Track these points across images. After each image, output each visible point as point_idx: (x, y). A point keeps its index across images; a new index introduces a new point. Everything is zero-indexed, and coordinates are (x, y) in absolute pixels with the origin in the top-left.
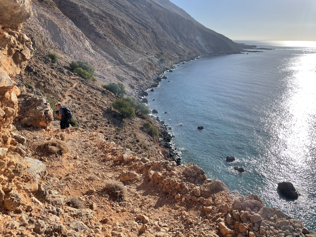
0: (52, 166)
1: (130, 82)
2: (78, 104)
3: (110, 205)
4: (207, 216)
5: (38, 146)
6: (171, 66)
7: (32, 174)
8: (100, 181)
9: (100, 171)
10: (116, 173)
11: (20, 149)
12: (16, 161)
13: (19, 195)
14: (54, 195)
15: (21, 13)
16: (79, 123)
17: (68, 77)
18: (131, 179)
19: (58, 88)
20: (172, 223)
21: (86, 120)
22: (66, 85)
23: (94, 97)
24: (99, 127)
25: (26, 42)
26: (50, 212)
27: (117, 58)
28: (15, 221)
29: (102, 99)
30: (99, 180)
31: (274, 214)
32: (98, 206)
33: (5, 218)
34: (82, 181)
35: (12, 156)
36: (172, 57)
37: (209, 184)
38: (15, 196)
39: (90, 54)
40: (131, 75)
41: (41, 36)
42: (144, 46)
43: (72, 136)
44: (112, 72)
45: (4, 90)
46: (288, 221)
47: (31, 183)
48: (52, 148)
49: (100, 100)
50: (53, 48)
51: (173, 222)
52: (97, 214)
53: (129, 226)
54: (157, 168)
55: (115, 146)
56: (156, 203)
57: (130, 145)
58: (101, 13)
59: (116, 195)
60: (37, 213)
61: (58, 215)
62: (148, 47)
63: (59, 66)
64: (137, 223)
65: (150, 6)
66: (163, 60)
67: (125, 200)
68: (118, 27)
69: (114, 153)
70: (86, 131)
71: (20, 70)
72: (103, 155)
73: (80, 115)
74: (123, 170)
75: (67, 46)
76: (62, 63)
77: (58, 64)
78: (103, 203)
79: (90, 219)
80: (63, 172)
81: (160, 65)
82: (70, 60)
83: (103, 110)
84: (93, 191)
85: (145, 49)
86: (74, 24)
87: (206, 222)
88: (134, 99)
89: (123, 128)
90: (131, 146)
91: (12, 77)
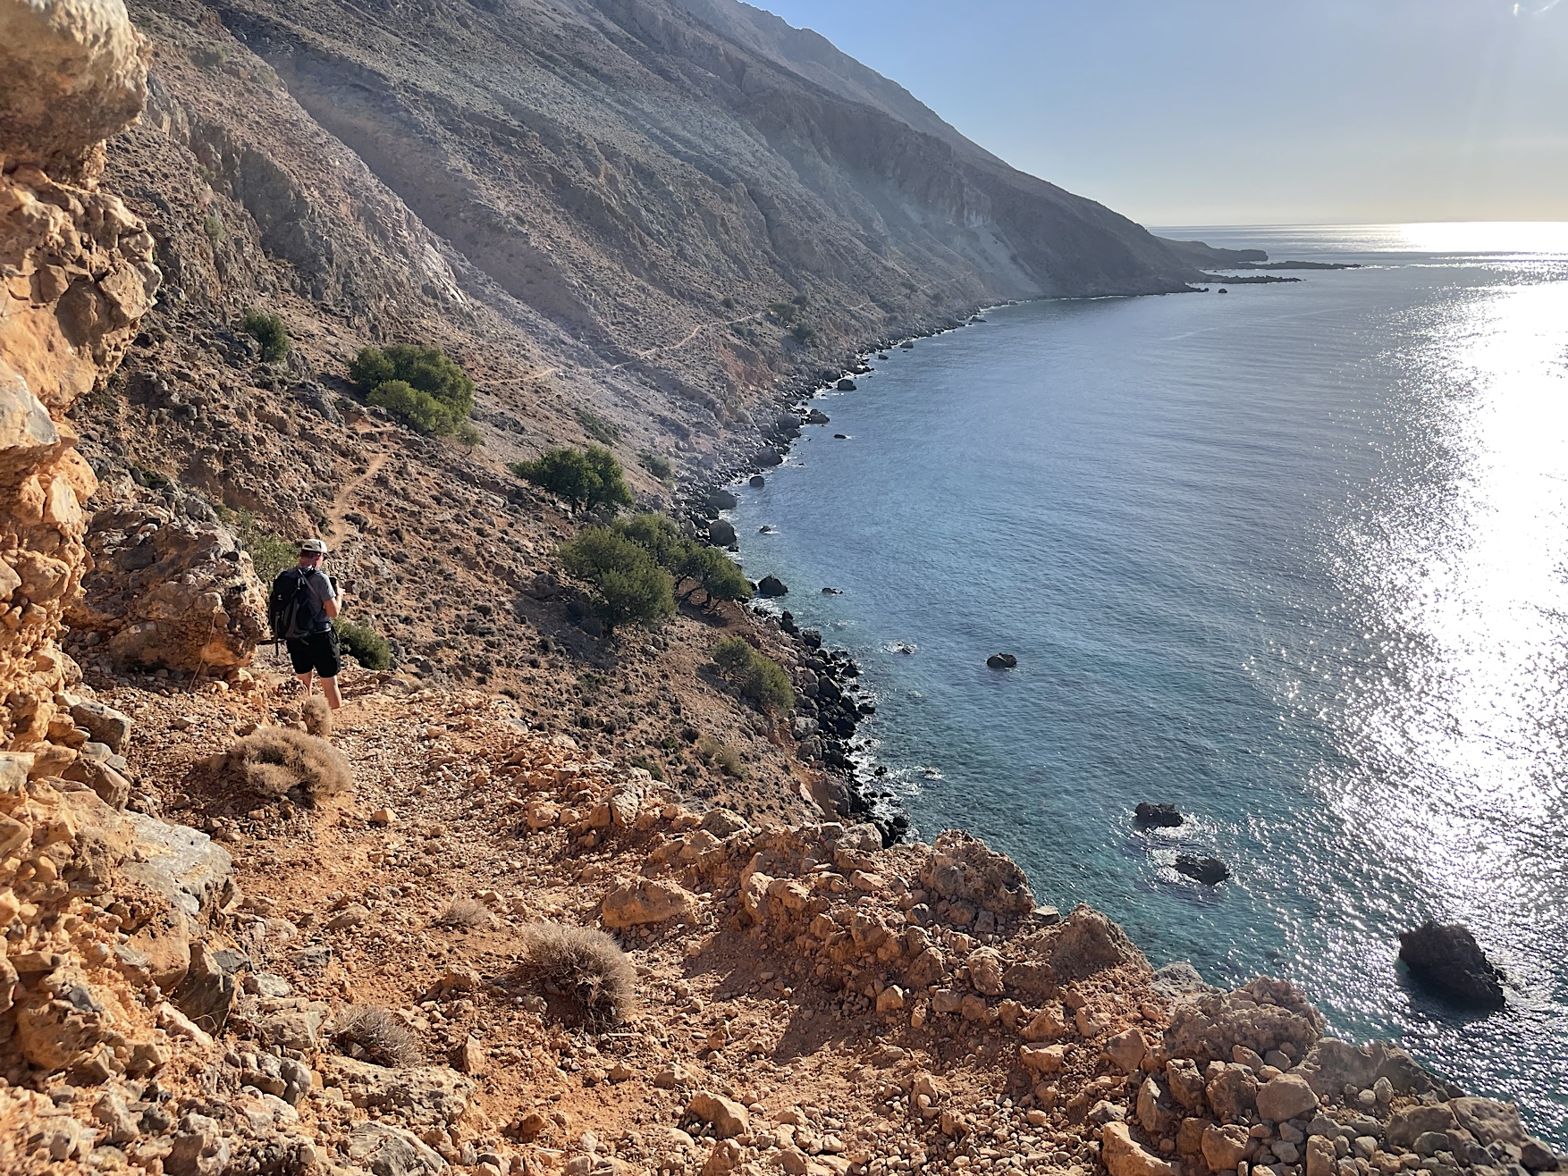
0: (263, 865)
1: (647, 446)
2: (393, 558)
3: (553, 1049)
4: (1041, 1094)
5: (194, 763)
6: (849, 363)
7: (160, 894)
8: (500, 930)
9: (500, 880)
10: (581, 890)
11: (98, 769)
12: (78, 823)
13: (94, 991)
14: (268, 998)
15: (93, 91)
16: (397, 653)
17: (344, 429)
18: (657, 918)
19: (295, 480)
20: (865, 1136)
21: (433, 635)
22: (331, 464)
23: (472, 524)
24: (497, 670)
25: (120, 237)
26: (247, 1080)
27: (583, 327)
28: (70, 1120)
29: (510, 531)
30: (497, 925)
31: (1378, 1077)
32: (493, 1055)
33: (23, 1105)
34: (413, 934)
35: (55, 799)
36: (853, 316)
37: (1045, 932)
38: (72, 996)
39: (451, 311)
40: (649, 408)
41: (210, 230)
42: (713, 267)
43: (363, 715)
44: (559, 396)
45: (15, 466)
46: (1449, 1109)
47: (153, 936)
48: (263, 773)
49: (500, 535)
50: (267, 289)
51: (868, 1129)
52: (487, 1093)
53: (646, 1151)
54: (783, 861)
55: (575, 756)
56: (781, 1035)
57: (652, 757)
58: (499, 110)
59: (581, 999)
60: (183, 1082)
61: (289, 1096)
62: (733, 271)
63: (295, 375)
64: (686, 1137)
65: (739, 71)
66: (809, 333)
67: (625, 1025)
68: (581, 181)
69: (571, 789)
70: (429, 685)
71: (95, 374)
72: (514, 803)
73: (404, 614)
74: (618, 876)
75: (334, 279)
76: (309, 358)
77: (293, 366)
78: (514, 1041)
79: (451, 1120)
80: (317, 890)
81: (792, 360)
82: (350, 344)
83: (514, 585)
84: (467, 978)
85: (719, 283)
86: (366, 167)
87: (1032, 1124)
88: (668, 530)
89: (614, 674)
90: (658, 761)
91: (54, 406)
